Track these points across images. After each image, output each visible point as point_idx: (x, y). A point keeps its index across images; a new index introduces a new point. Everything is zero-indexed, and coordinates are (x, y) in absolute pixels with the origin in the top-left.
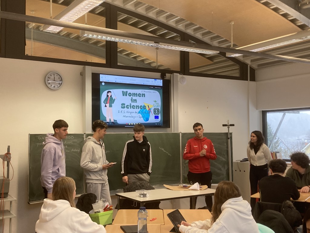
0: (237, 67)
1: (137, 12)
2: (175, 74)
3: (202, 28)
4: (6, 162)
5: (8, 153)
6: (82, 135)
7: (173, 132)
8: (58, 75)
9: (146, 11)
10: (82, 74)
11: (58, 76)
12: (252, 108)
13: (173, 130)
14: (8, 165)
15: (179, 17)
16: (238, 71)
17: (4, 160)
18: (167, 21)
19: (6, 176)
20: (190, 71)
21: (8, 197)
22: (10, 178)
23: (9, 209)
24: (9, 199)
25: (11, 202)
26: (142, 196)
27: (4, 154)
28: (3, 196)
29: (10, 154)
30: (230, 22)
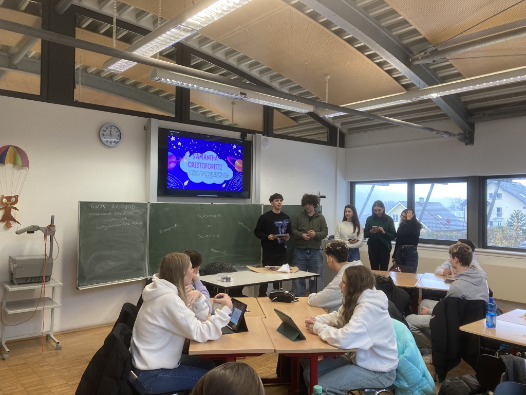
0: (326, 130)
1: (215, 57)
2: (257, 134)
3: (291, 81)
4: (48, 237)
5: (52, 225)
6: (146, 204)
7: (253, 203)
8: (116, 128)
9: (225, 56)
10: (147, 129)
11: (116, 130)
12: (339, 178)
13: (253, 201)
14: (51, 241)
15: (265, 66)
16: (326, 135)
17: (46, 235)
18: (250, 70)
19: (48, 254)
20: (275, 132)
21: (50, 281)
22: (54, 256)
23: (50, 296)
24: (51, 283)
25: (54, 288)
26: (225, 280)
27: (46, 226)
28: (44, 279)
29: (54, 226)
30: (326, 75)
